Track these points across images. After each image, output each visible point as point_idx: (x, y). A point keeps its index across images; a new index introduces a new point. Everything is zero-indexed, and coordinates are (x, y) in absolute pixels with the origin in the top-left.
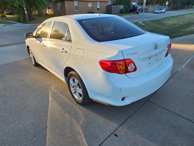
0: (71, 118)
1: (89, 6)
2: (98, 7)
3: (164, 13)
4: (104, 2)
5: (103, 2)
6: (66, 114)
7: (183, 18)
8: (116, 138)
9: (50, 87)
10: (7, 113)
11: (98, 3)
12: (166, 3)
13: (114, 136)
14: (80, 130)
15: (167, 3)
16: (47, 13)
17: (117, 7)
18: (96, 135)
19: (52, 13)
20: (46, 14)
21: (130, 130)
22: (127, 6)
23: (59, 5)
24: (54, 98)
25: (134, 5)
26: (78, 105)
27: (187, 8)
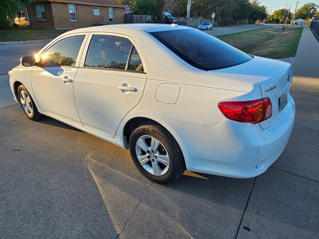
0: (156, 211)
1: (95, 14)
2: (111, 16)
3: (211, 29)
4: (120, 9)
5: (117, 9)
6: (142, 205)
7: (239, 37)
8: (249, 233)
9: (84, 157)
10: (16, 219)
11: (110, 10)
12: (211, 14)
13: (246, 231)
14: (183, 229)
15: (213, 16)
16: (17, 23)
17: (141, 17)
18: (215, 234)
19: (27, 23)
20: (15, 25)
21: (263, 216)
22: (156, 17)
23: (40, 10)
24: (104, 178)
25: (166, 17)
26: (155, 185)
27: (239, 23)
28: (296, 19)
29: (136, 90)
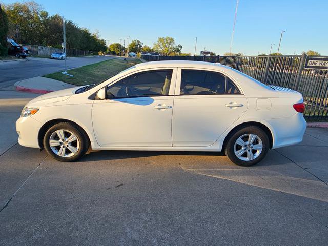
12: (61, 44)
15: (63, 46)
28: (130, 52)
29: (242, 105)
